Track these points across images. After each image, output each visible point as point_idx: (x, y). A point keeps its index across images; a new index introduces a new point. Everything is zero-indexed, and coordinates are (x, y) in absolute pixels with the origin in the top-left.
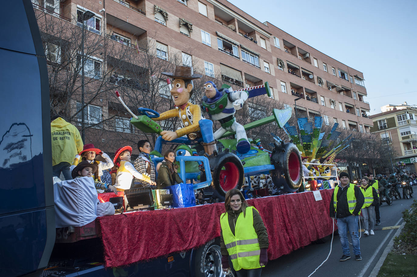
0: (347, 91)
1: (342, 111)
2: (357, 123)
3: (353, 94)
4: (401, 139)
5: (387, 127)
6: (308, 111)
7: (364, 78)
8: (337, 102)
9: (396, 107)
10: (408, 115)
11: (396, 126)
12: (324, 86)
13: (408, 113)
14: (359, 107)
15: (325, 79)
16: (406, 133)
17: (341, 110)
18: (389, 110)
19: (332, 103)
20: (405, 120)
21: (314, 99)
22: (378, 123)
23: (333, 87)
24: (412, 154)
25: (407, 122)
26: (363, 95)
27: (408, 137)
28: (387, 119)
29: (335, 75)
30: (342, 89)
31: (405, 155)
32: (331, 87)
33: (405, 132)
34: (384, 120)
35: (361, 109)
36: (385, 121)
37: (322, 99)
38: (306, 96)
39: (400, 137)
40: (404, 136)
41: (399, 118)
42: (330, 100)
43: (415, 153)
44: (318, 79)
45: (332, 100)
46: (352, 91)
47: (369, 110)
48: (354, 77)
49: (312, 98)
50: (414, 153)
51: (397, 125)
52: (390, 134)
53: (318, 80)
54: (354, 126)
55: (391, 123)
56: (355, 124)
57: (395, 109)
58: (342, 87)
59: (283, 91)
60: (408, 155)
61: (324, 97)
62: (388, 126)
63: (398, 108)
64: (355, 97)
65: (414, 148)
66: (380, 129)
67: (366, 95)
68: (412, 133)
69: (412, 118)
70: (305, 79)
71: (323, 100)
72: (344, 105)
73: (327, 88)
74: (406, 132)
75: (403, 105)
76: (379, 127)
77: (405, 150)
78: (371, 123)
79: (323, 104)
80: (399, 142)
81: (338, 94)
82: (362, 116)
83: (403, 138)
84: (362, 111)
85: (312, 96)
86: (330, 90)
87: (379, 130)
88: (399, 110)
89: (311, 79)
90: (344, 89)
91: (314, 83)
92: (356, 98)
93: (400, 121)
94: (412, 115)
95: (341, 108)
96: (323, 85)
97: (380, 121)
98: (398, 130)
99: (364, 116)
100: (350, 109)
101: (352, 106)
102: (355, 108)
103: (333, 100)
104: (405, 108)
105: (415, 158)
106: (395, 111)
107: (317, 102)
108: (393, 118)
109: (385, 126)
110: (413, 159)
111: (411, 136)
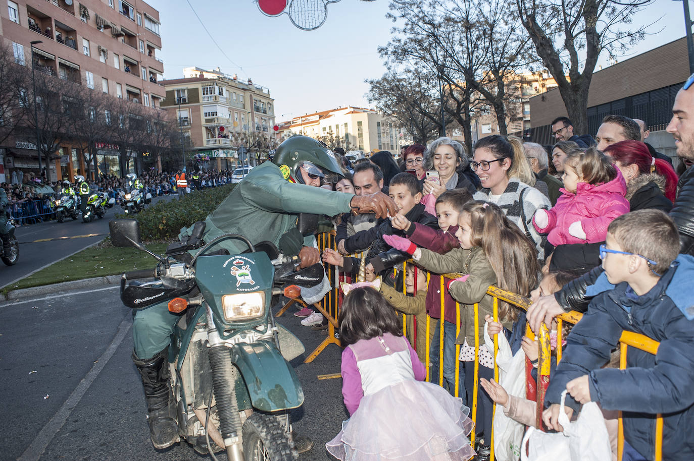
0: (130, 38)
1: (118, 68)
2: (140, 90)
3: (139, 43)
4: (203, 122)
5: (187, 101)
6: (58, 61)
7: (160, 21)
8: (110, 53)
9: (204, 73)
10: (217, 88)
11: (198, 101)
12: (91, 22)
13: (217, 85)
14: (147, 66)
15: (94, 10)
17: (117, 66)
18: (194, 76)
19: (102, 53)
20: (212, 95)
21: (71, 42)
22: (176, 93)
23: (107, 27)
24: (215, 145)
25: (214, 99)
26: (154, 46)
27: (213, 120)
28: (189, 90)
29: (112, 6)
30: (122, 32)
31: (207, 145)
32: (102, 26)
33: (210, 113)
34: (183, 91)
35: (148, 69)
36: (186, 91)
37: (85, 43)
38: (56, 33)
39: (203, 118)
40: (208, 117)
41: (205, 91)
42: (99, 48)
44: (80, 7)
45: (102, 48)
46: (137, 38)
47: (161, 72)
48: (143, 16)
49: (67, 39)
50: (218, 144)
51: (201, 100)
52: (189, 112)
53: (80, 9)
54: (136, 95)
55: (194, 96)
56: (138, 91)
57: (202, 76)
58: (122, 30)
59: (12, 18)
60: (211, 146)
61: (88, 41)
63: (206, 76)
64: (142, 49)
65: (219, 136)
66: (177, 103)
67: (160, 48)
68: (219, 115)
69: (221, 93)
70: (56, 5)
71: (87, 46)
72: (122, 58)
73: (95, 27)
74: (212, 113)
75: (214, 72)
76: (176, 100)
77: (208, 138)
78: (162, 92)
79: (85, 52)
80: (201, 126)
81: (114, 40)
82: (149, 80)
83: (207, 121)
84: (151, 72)
85: (68, 36)
86: (102, 30)
87: (176, 105)
88: (207, 79)
89: (69, 6)
90: (124, 34)
91: (74, 14)
92: (143, 51)
93: (206, 96)
94: (222, 89)
95: (117, 63)
96: (88, 21)
97: (178, 91)
98: (201, 107)
99: (153, 80)
100: (131, 66)
101: (135, 63)
102: (140, 66)
103: (105, 49)
104: (215, 76)
106: (201, 79)
107: (76, 48)
108: (197, 89)
109: (184, 100)
110: (217, 152)
111: (217, 119)
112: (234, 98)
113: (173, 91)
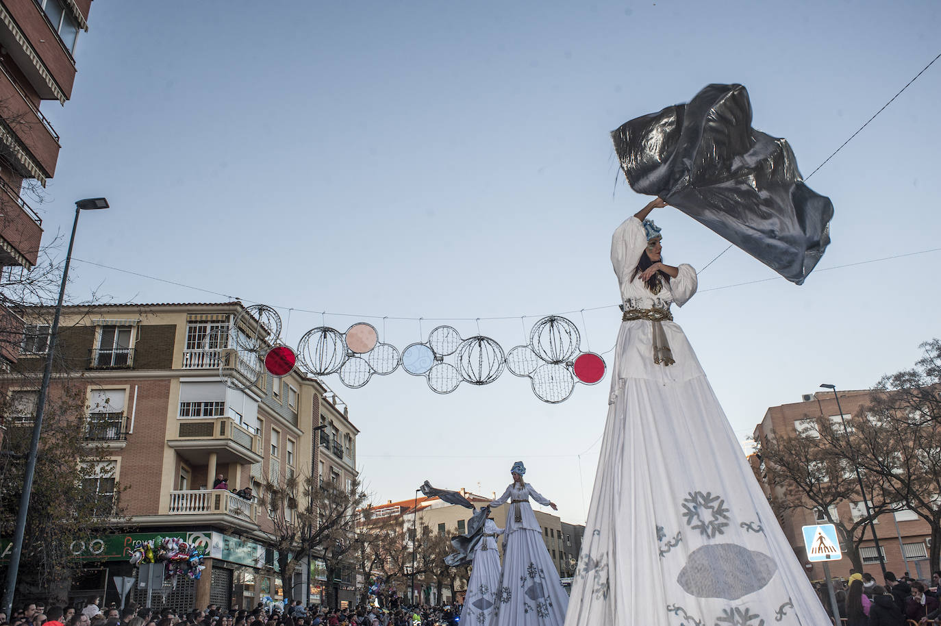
4: (172, 433)
5: (130, 362)
11: (169, 368)
16: (202, 407)
20: (218, 350)
22: (99, 336)
24: (201, 512)
25: (222, 361)
27: (207, 429)
28: (143, 329)
31: (171, 513)
33: (199, 404)
34: (126, 330)
36: (133, 333)
40: (191, 419)
41: (195, 339)
43: (217, 507)
50: (213, 510)
51: (177, 363)
52: (131, 398)
55: (156, 348)
60: (186, 513)
62: (135, 360)
65: (218, 484)
66: (95, 363)
68: (229, 413)
74: (206, 404)
76: (96, 355)
77: (177, 486)
80: (161, 443)
83: (185, 430)
87: (90, 369)
93: (196, 350)
97: (108, 329)
98: (174, 384)
105: (209, 536)
108: (173, 328)
109: (122, 358)
110: (204, 540)
111: (223, 424)
112: (276, 389)
113: (92, 330)
